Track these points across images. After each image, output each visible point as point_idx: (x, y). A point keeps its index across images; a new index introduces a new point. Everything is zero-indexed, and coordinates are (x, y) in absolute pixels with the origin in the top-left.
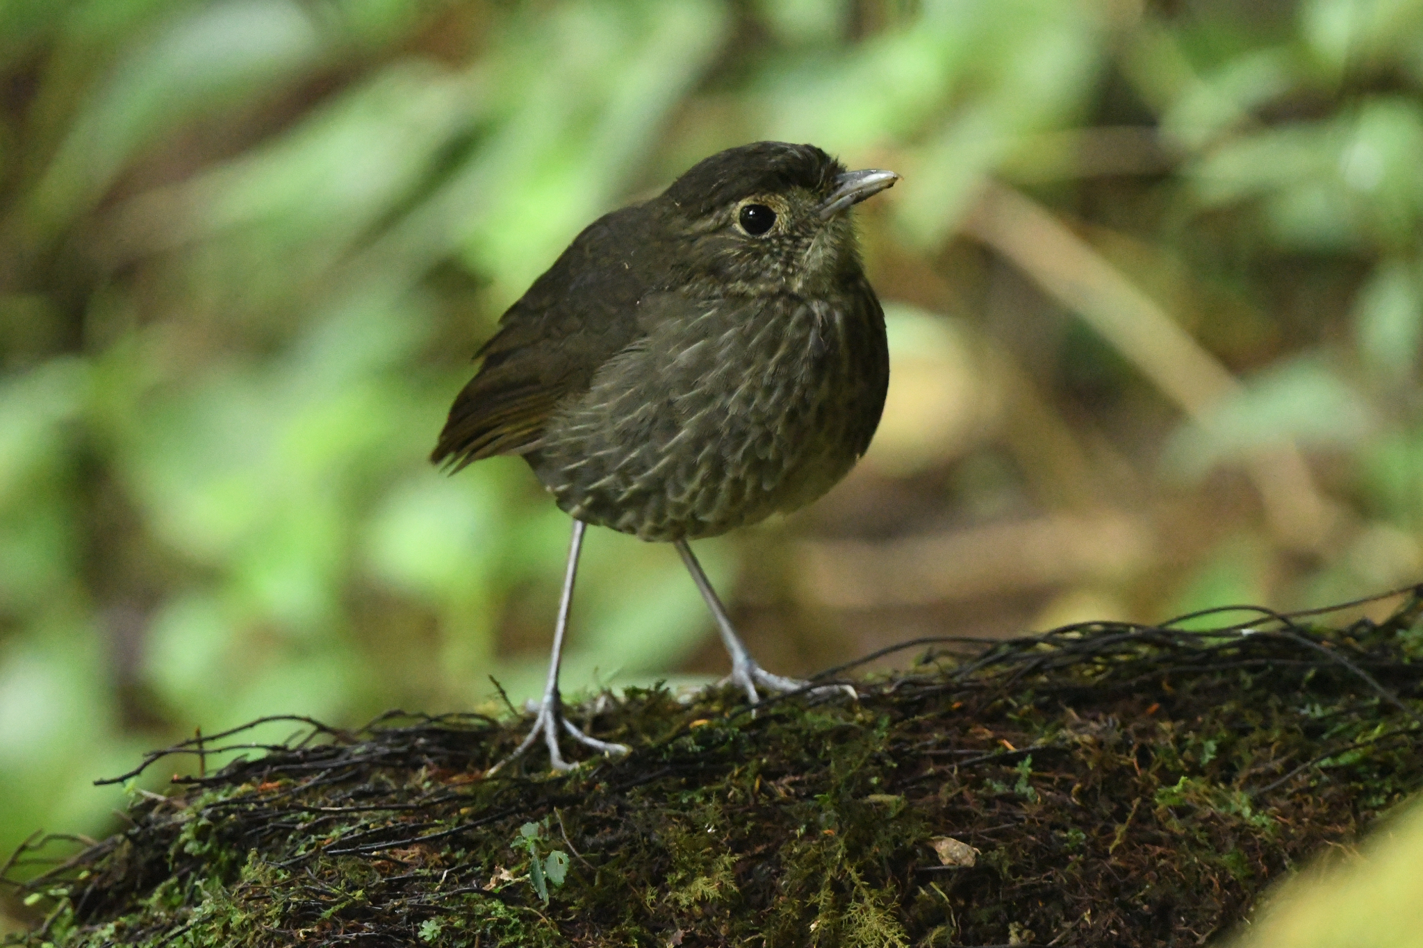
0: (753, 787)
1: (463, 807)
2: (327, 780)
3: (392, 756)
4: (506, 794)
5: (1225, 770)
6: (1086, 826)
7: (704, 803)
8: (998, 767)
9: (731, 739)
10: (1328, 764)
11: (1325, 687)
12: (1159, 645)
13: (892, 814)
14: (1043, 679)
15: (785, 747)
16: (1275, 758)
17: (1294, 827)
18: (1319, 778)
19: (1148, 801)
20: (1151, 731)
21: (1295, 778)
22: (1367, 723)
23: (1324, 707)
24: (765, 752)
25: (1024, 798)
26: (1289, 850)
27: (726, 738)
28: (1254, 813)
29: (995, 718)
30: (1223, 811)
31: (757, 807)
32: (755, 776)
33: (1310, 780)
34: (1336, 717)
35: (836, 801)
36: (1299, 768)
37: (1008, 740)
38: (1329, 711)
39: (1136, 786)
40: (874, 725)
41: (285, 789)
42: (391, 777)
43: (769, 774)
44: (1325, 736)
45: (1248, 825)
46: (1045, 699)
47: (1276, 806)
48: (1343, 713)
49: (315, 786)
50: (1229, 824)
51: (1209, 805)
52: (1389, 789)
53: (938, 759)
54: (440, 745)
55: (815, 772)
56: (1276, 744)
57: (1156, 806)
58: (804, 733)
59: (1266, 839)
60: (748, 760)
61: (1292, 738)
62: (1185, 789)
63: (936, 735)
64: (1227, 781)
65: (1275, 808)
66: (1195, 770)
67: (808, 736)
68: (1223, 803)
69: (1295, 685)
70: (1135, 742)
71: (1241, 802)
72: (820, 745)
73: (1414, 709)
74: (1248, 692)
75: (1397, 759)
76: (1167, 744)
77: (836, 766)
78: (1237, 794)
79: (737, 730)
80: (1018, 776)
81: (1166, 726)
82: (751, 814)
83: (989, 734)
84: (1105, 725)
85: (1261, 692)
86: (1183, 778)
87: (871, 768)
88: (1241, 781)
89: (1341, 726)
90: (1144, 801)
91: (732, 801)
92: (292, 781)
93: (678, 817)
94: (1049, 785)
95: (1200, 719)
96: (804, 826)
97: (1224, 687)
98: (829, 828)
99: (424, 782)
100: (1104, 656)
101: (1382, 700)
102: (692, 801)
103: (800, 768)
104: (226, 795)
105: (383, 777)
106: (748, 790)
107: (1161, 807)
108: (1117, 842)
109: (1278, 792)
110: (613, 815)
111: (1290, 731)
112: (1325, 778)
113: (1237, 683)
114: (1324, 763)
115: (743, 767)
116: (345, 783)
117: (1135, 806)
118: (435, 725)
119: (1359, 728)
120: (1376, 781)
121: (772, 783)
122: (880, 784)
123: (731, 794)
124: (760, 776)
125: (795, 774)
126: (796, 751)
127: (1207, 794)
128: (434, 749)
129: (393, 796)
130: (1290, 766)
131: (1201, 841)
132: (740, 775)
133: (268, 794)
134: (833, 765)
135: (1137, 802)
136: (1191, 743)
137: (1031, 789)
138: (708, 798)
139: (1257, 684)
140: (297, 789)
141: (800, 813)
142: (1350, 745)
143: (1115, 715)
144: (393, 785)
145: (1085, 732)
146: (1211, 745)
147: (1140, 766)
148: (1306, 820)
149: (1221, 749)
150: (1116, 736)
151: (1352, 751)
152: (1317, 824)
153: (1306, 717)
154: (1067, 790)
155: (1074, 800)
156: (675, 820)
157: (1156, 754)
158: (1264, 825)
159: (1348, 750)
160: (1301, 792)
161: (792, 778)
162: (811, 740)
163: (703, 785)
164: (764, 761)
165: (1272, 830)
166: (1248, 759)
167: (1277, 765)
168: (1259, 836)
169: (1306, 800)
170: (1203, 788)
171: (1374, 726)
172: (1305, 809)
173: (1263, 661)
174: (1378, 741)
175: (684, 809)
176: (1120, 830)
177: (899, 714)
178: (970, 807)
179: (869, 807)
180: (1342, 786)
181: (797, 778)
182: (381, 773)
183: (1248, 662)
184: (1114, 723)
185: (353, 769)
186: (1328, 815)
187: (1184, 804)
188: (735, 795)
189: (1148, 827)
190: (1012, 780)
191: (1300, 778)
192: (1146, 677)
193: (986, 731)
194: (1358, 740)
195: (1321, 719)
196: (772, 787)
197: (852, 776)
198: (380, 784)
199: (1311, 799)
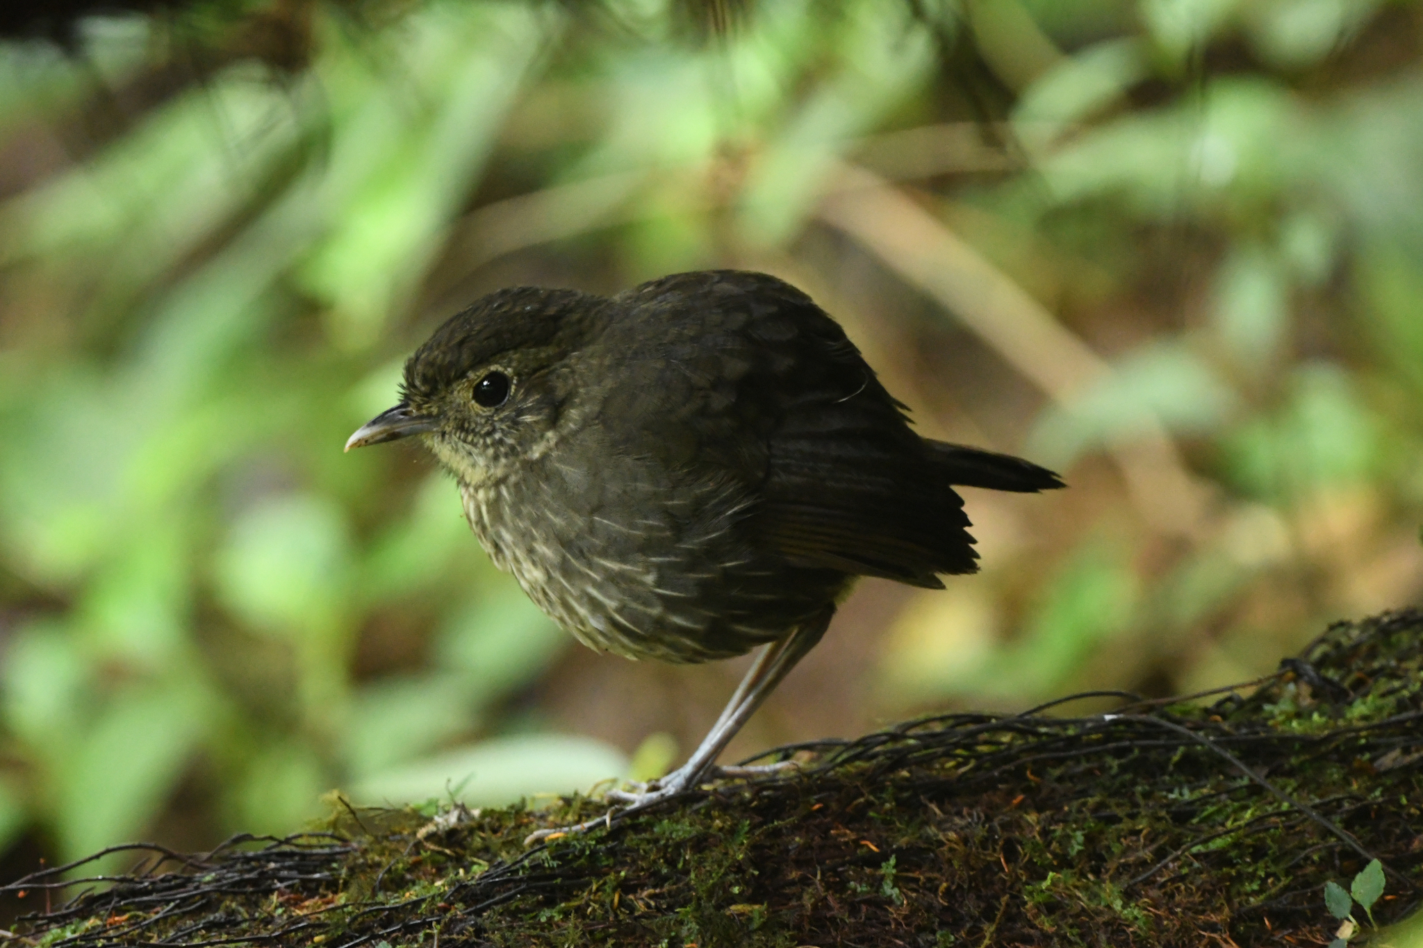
0: (612, 901)
1: (317, 935)
2: (177, 911)
3: (242, 883)
4: (360, 919)
5: (1095, 859)
6: (955, 926)
7: (562, 920)
8: (863, 869)
9: (588, 852)
10: (1199, 850)
11: (1194, 769)
12: (1022, 733)
13: (755, 925)
14: (905, 773)
15: (643, 858)
16: (1145, 846)
17: (1167, 919)
18: (1191, 865)
19: (1016, 898)
20: (1017, 824)
21: (1166, 866)
22: (1236, 804)
23: (1192, 790)
24: (623, 864)
25: (890, 901)
26: (1163, 943)
27: (583, 851)
28: (1124, 907)
29: (856, 818)
30: (1093, 906)
31: (618, 922)
32: (614, 890)
33: (1180, 867)
34: (1205, 801)
35: (697, 915)
36: (1170, 858)
37: (872, 842)
38: (1197, 795)
39: (1004, 881)
40: (733, 832)
41: (134, 922)
42: (242, 905)
43: (626, 887)
44: (1195, 821)
45: (1120, 919)
46: (906, 795)
47: (1147, 897)
48: (1212, 796)
49: (165, 918)
50: (1100, 920)
51: (1079, 898)
52: (1262, 874)
53: (799, 864)
54: (290, 868)
55: (674, 884)
56: (1145, 832)
57: (1025, 903)
58: (663, 842)
59: (1139, 932)
60: (607, 874)
61: (1160, 826)
62: (1054, 883)
63: (797, 839)
64: (1097, 872)
65: (1146, 900)
66: (1064, 862)
67: (666, 846)
68: (1094, 896)
69: (1162, 768)
70: (1000, 836)
71: (1111, 896)
72: (680, 855)
73: (1283, 788)
74: (1114, 777)
75: (1269, 841)
76: (1034, 837)
77: (696, 876)
78: (1108, 886)
79: (594, 842)
80: (883, 878)
81: (1032, 818)
82: (611, 930)
83: (851, 836)
84: (970, 820)
85: (1128, 777)
86: (1051, 874)
87: (731, 877)
88: (1111, 872)
89: (1210, 809)
90: (1013, 897)
91: (591, 917)
92: (140, 913)
93: (537, 937)
94: (914, 886)
95: (1066, 808)
96: (666, 941)
97: (1089, 772)
98: (692, 942)
99: (276, 908)
100: (966, 747)
101: (1251, 780)
102: (550, 919)
103: (660, 880)
104: (74, 932)
105: (234, 905)
106: (608, 906)
107: (1030, 905)
108: (987, 942)
109: (1149, 882)
110: (470, 937)
111: (1159, 819)
112: (1196, 864)
113: (1104, 769)
114: (1195, 850)
115: (601, 882)
116: (195, 913)
117: (1003, 903)
118: (286, 848)
119: (1229, 810)
120: (1249, 865)
121: (631, 897)
122: (741, 893)
123: (590, 910)
124: (619, 890)
125: (655, 887)
126: (655, 862)
127: (1076, 887)
128: (284, 873)
129: (244, 926)
130: (1160, 854)
131: (1072, 938)
132: (598, 890)
133: (117, 928)
134: (693, 875)
135: (1005, 899)
136: (1058, 833)
137: (896, 890)
138: (566, 914)
139: (1123, 769)
140: (146, 922)
141: (660, 928)
142: (1220, 829)
143: (979, 809)
144: (243, 913)
145: (950, 829)
146: (1079, 836)
147: (1007, 862)
148: (1179, 910)
149: (1090, 839)
150: (980, 832)
151: (1224, 836)
152: (1190, 914)
153: (1175, 800)
154: (934, 890)
155: (941, 901)
156: (534, 941)
157: (1023, 849)
158: (1136, 918)
159: (1219, 836)
160: (1172, 880)
161: (651, 891)
162: (670, 850)
163: (561, 902)
164: (623, 874)
165: (1145, 923)
166: (1116, 849)
167: (1146, 854)
168: (1131, 929)
169: (1178, 889)
170: (1072, 881)
171: (1245, 808)
172: (1178, 898)
173: (1127, 743)
174: (1248, 825)
175: (543, 929)
176: (989, 929)
177: (758, 819)
178: (835, 912)
179: (731, 918)
180: (1214, 872)
181: (658, 891)
182: (232, 901)
183: (1111, 745)
184: (979, 818)
185: (202, 898)
186: (1201, 903)
187: (1052, 900)
188: (594, 910)
189: (1019, 925)
190: (877, 882)
191: (1171, 865)
192: (1011, 767)
193: (848, 832)
194: (1229, 824)
195: (1191, 803)
196: (631, 900)
197: (714, 885)
198: (232, 913)
199: (1183, 887)
